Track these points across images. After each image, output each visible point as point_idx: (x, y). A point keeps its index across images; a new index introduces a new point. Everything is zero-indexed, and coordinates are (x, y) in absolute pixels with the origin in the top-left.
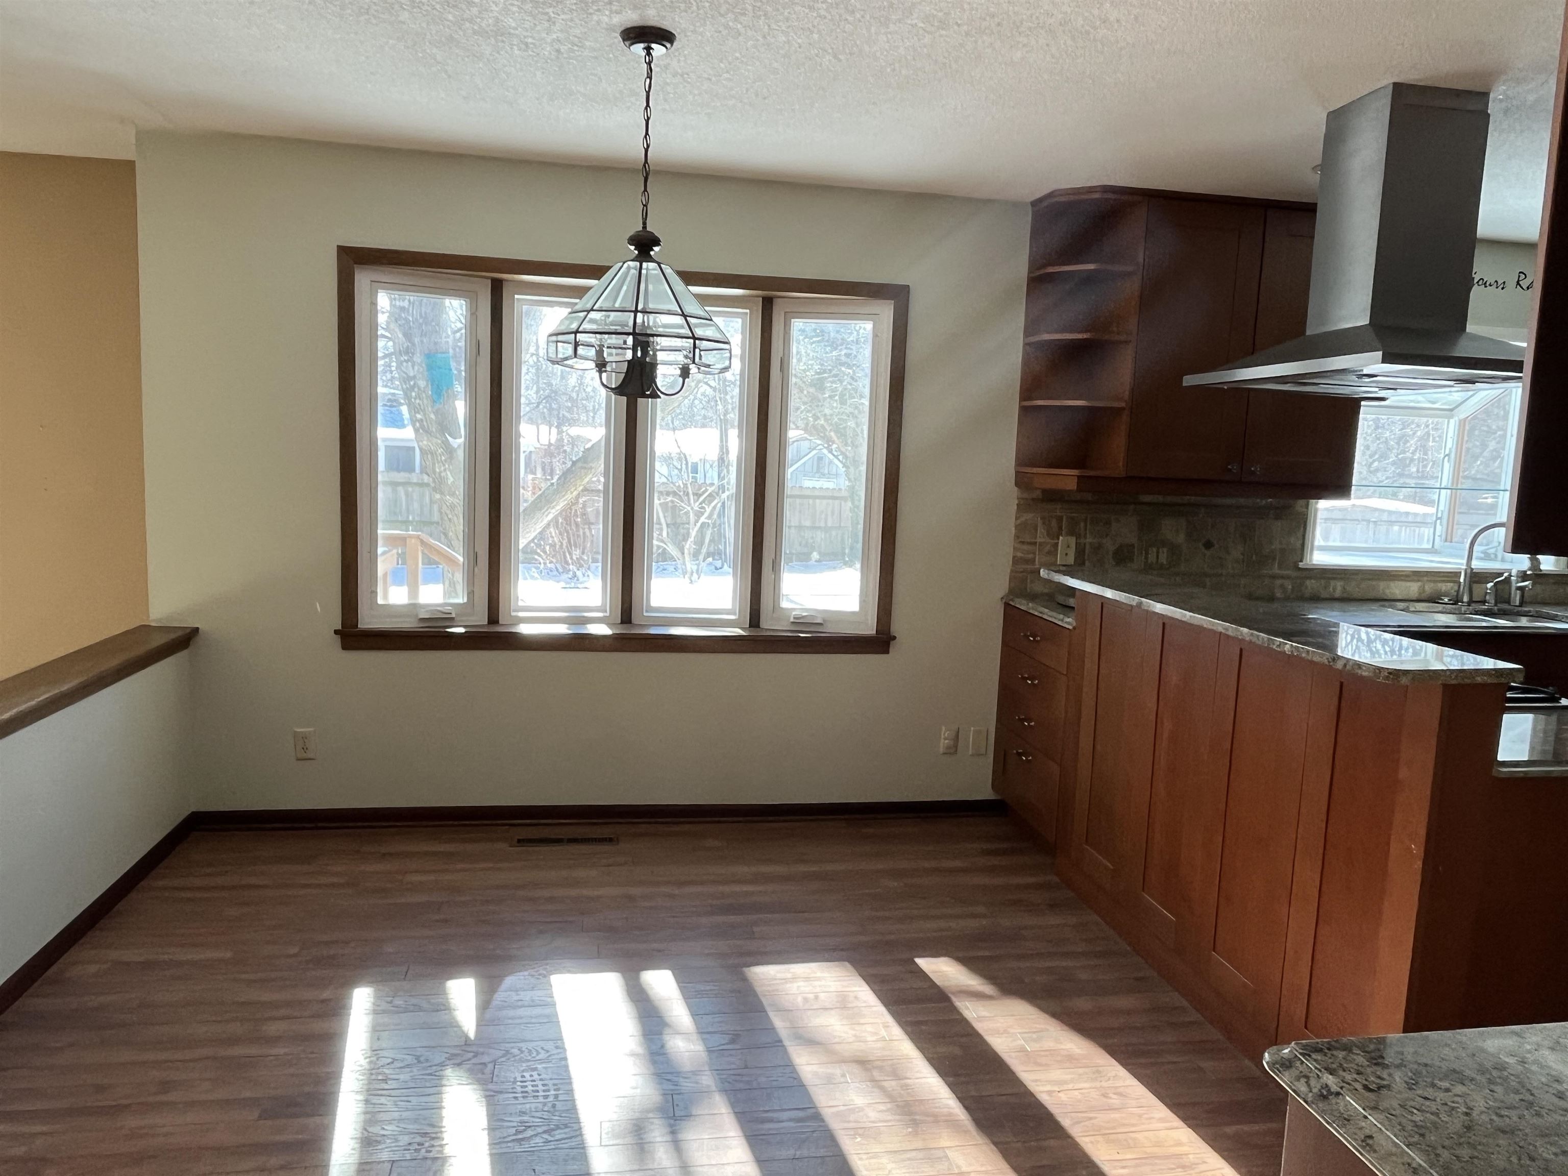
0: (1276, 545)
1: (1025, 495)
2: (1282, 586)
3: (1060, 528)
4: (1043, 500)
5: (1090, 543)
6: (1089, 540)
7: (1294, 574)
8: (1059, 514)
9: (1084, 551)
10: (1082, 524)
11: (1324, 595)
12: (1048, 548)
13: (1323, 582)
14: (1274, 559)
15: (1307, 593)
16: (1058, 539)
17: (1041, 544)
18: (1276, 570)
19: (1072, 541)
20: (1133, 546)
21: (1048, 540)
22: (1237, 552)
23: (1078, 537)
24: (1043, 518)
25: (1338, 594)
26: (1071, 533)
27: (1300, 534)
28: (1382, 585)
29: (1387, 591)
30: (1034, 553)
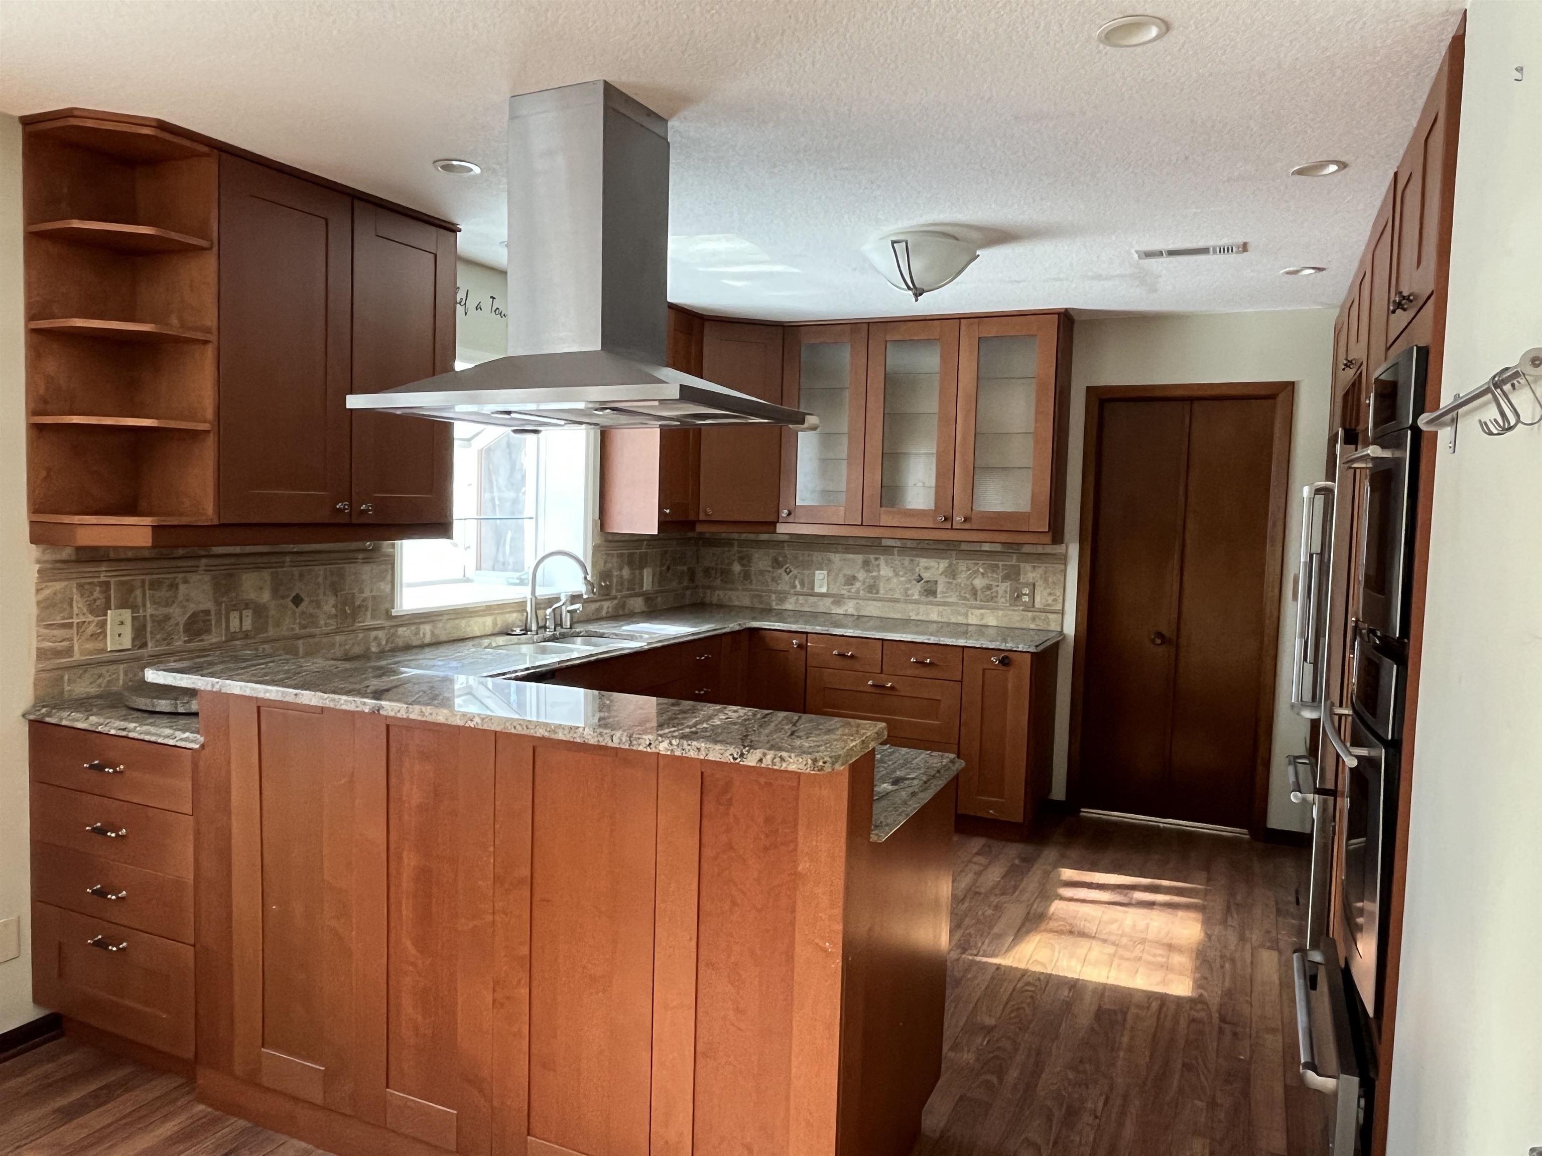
0: (367, 594)
1: (48, 557)
2: (376, 638)
3: (108, 599)
4: (78, 561)
5: (152, 616)
6: (150, 610)
7: (387, 624)
8: (103, 579)
9: (144, 626)
10: (138, 592)
11: (416, 642)
12: (92, 629)
13: (413, 628)
14: (367, 610)
15: (400, 642)
16: (106, 615)
17: (80, 625)
18: (369, 622)
19: (127, 614)
20: (207, 612)
21: (91, 618)
22: (329, 605)
23: (134, 608)
24: (80, 586)
25: (428, 640)
26: (123, 605)
27: (389, 577)
28: (463, 623)
29: (469, 629)
30: (71, 639)
